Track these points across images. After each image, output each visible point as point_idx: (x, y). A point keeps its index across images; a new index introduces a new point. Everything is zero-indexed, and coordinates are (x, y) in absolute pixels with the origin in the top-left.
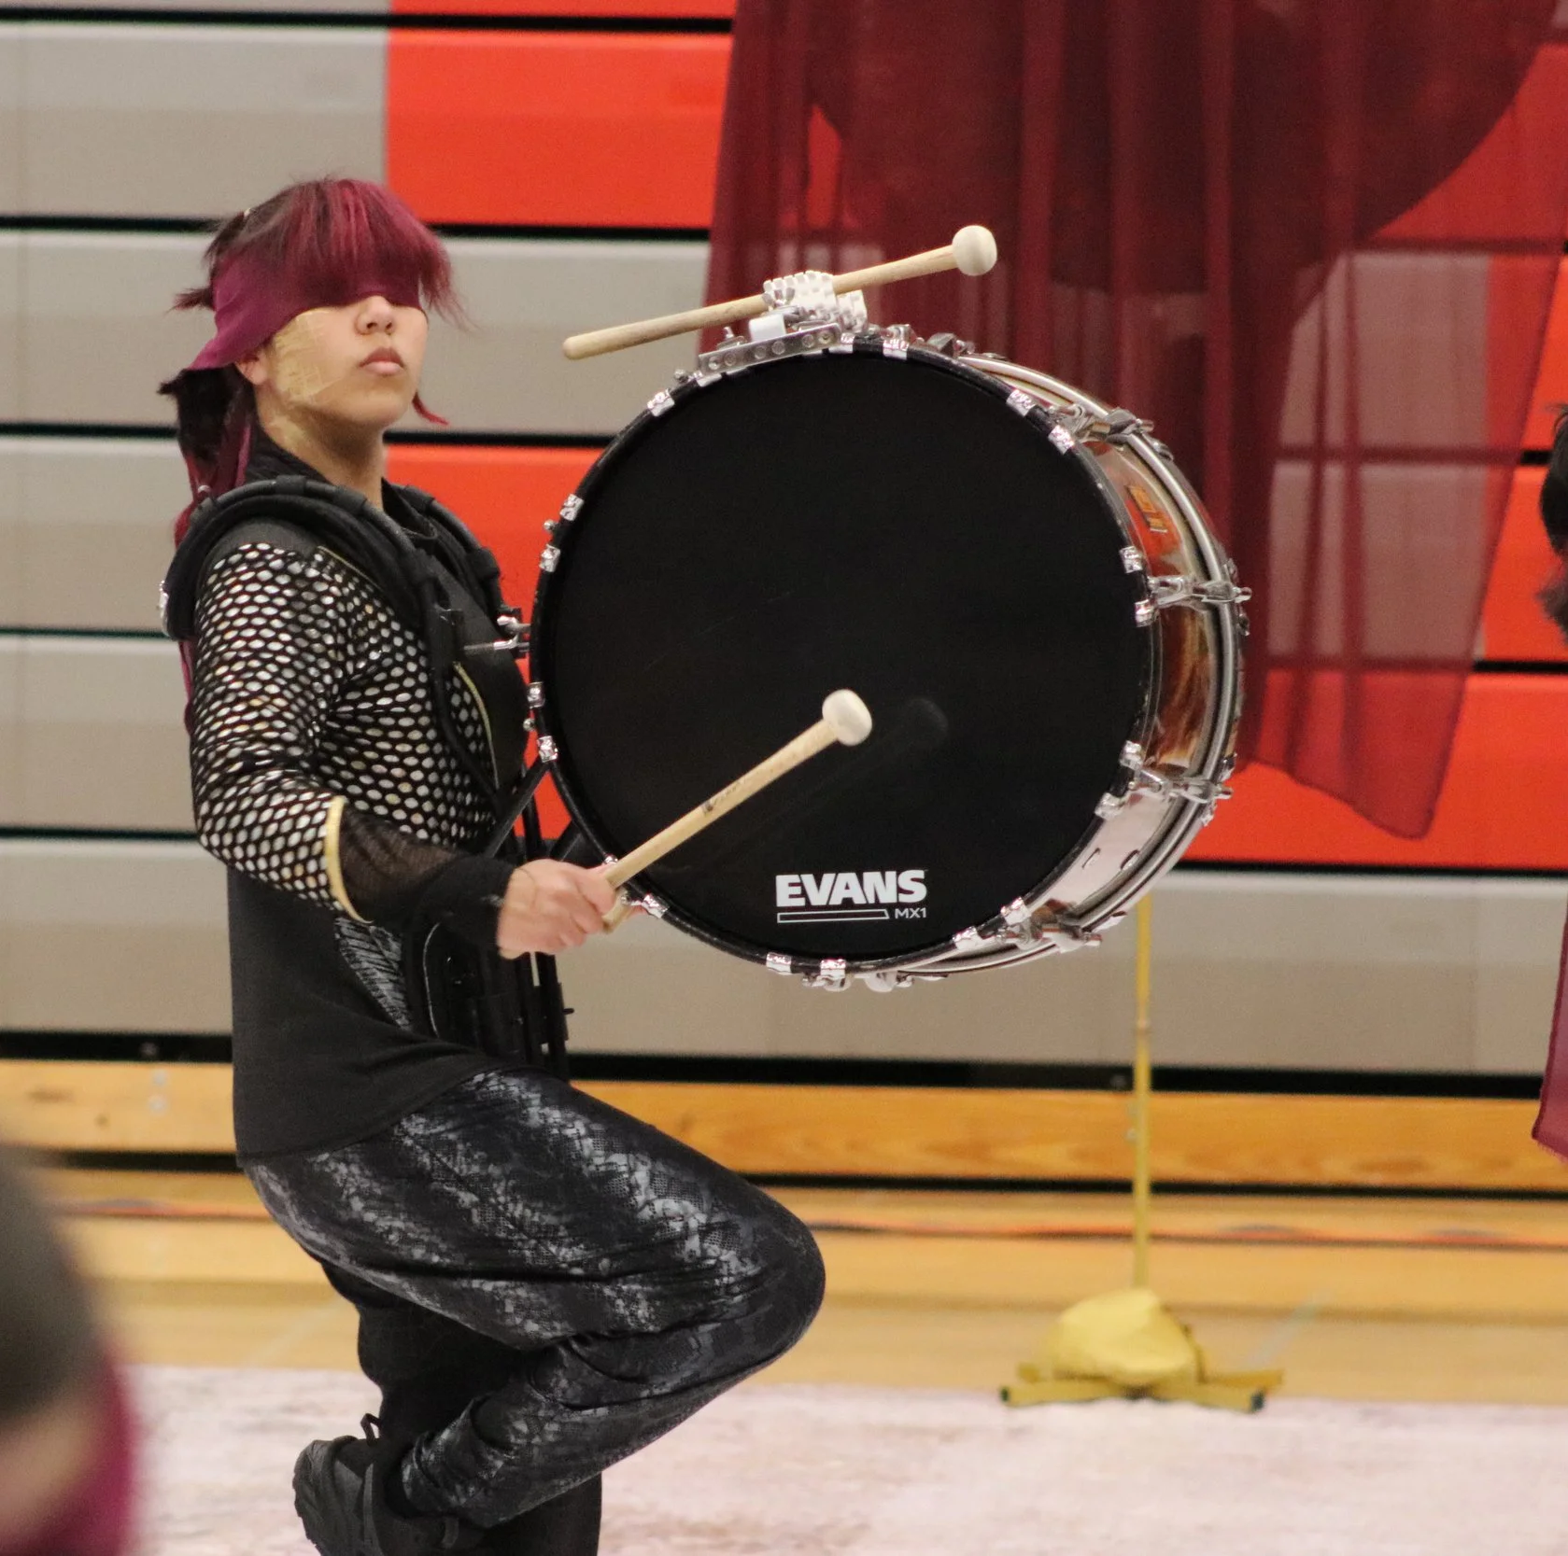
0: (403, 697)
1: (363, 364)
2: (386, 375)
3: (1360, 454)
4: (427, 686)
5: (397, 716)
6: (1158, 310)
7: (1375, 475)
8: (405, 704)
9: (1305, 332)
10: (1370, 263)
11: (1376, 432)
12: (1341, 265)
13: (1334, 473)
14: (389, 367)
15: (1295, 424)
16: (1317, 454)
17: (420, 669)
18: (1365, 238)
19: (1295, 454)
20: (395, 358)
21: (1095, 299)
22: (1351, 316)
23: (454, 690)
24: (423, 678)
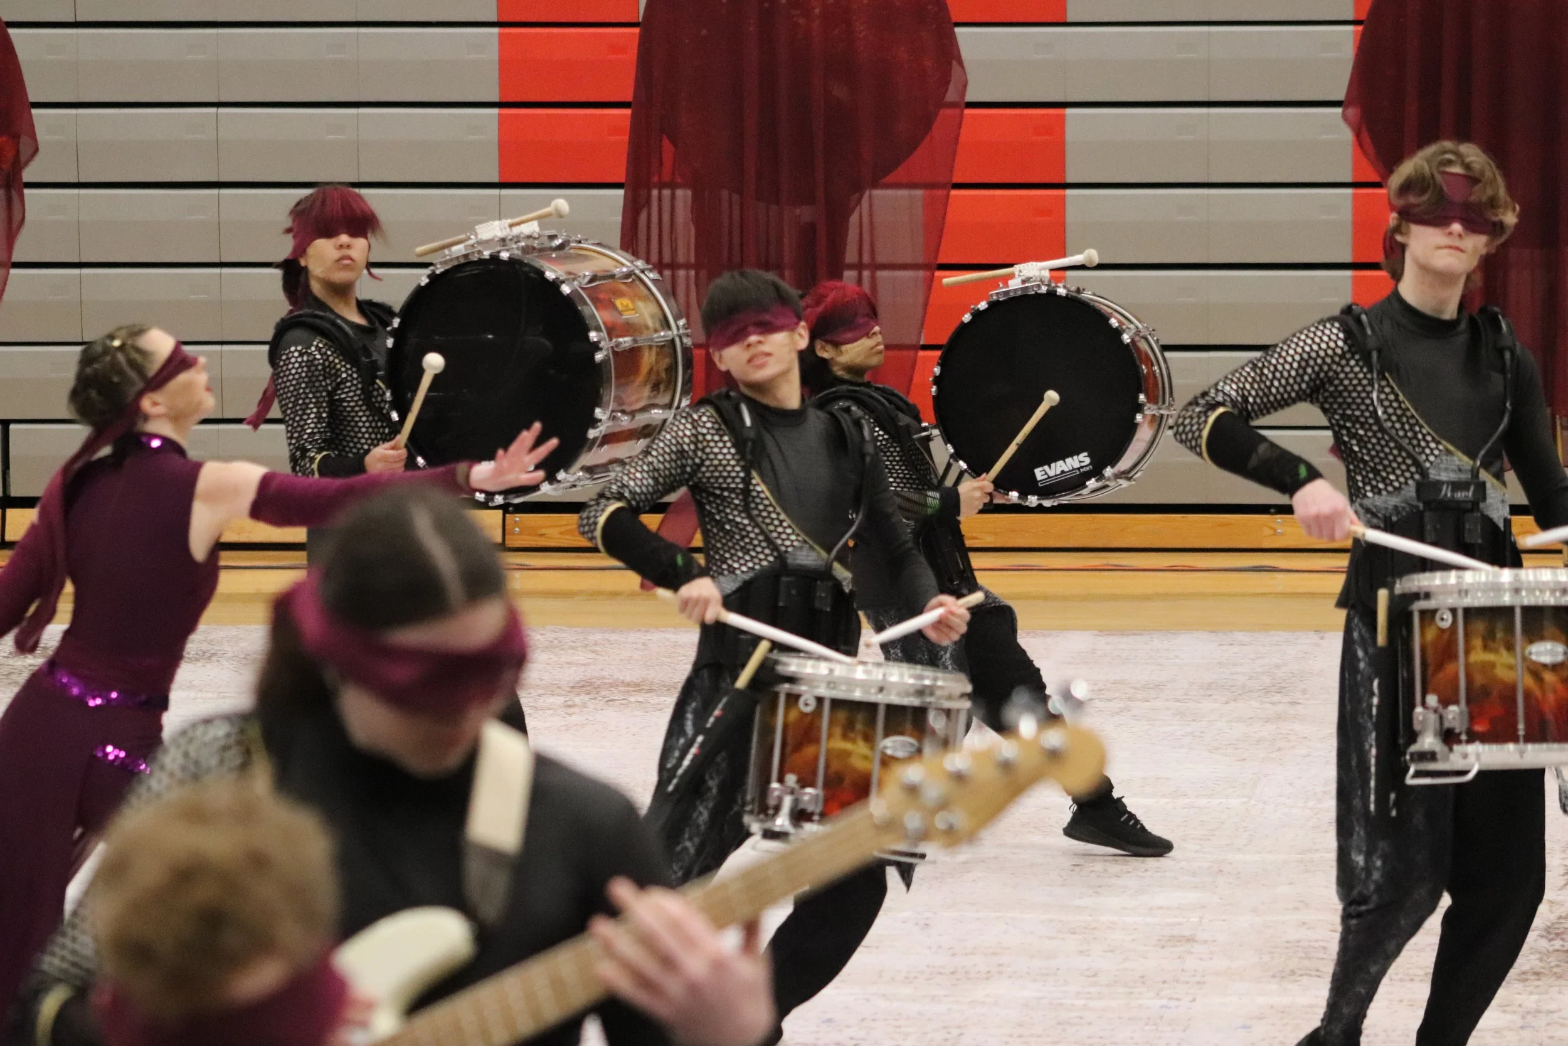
0: (351, 394)
1: (338, 261)
2: (347, 266)
3: (876, 267)
4: (361, 389)
5: (349, 402)
6: (798, 211)
7: (882, 274)
8: (352, 397)
9: (854, 219)
10: (877, 192)
11: (881, 259)
12: (867, 193)
13: (866, 274)
14: (348, 262)
15: (851, 256)
16: (859, 267)
17: (359, 382)
18: (875, 185)
19: (851, 267)
20: (350, 258)
21: (774, 207)
22: (871, 215)
23: (374, 389)
24: (360, 386)
